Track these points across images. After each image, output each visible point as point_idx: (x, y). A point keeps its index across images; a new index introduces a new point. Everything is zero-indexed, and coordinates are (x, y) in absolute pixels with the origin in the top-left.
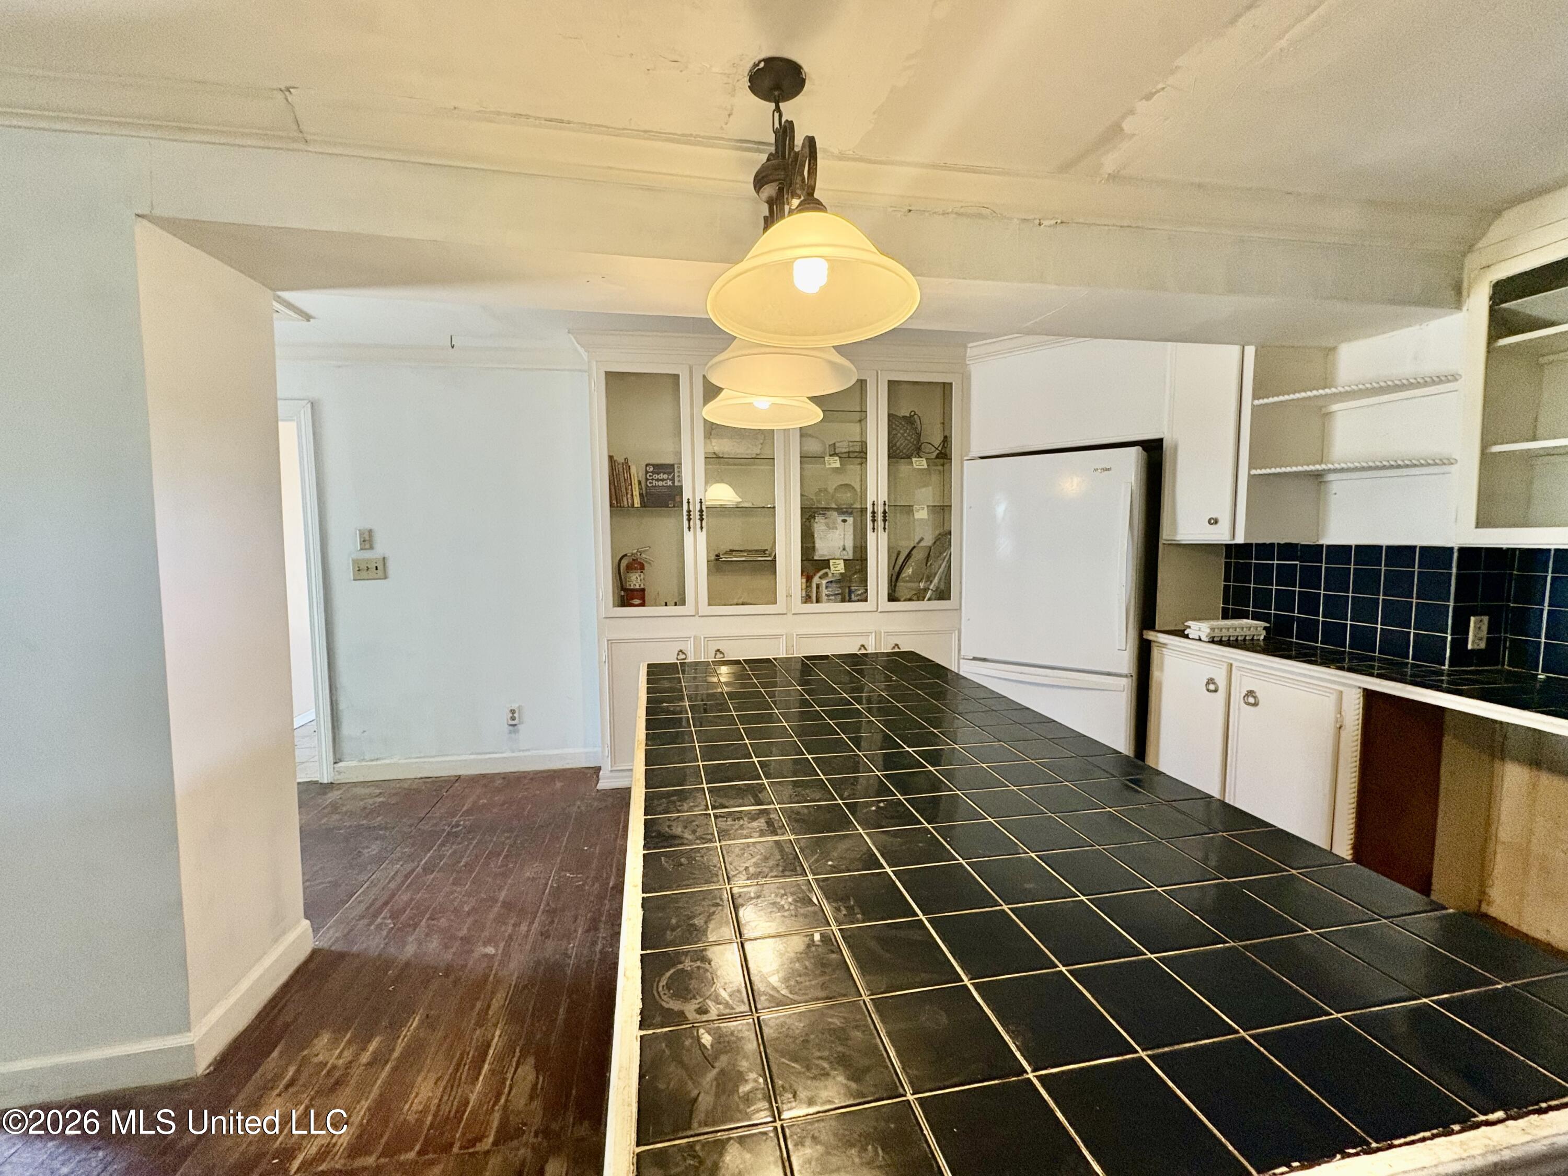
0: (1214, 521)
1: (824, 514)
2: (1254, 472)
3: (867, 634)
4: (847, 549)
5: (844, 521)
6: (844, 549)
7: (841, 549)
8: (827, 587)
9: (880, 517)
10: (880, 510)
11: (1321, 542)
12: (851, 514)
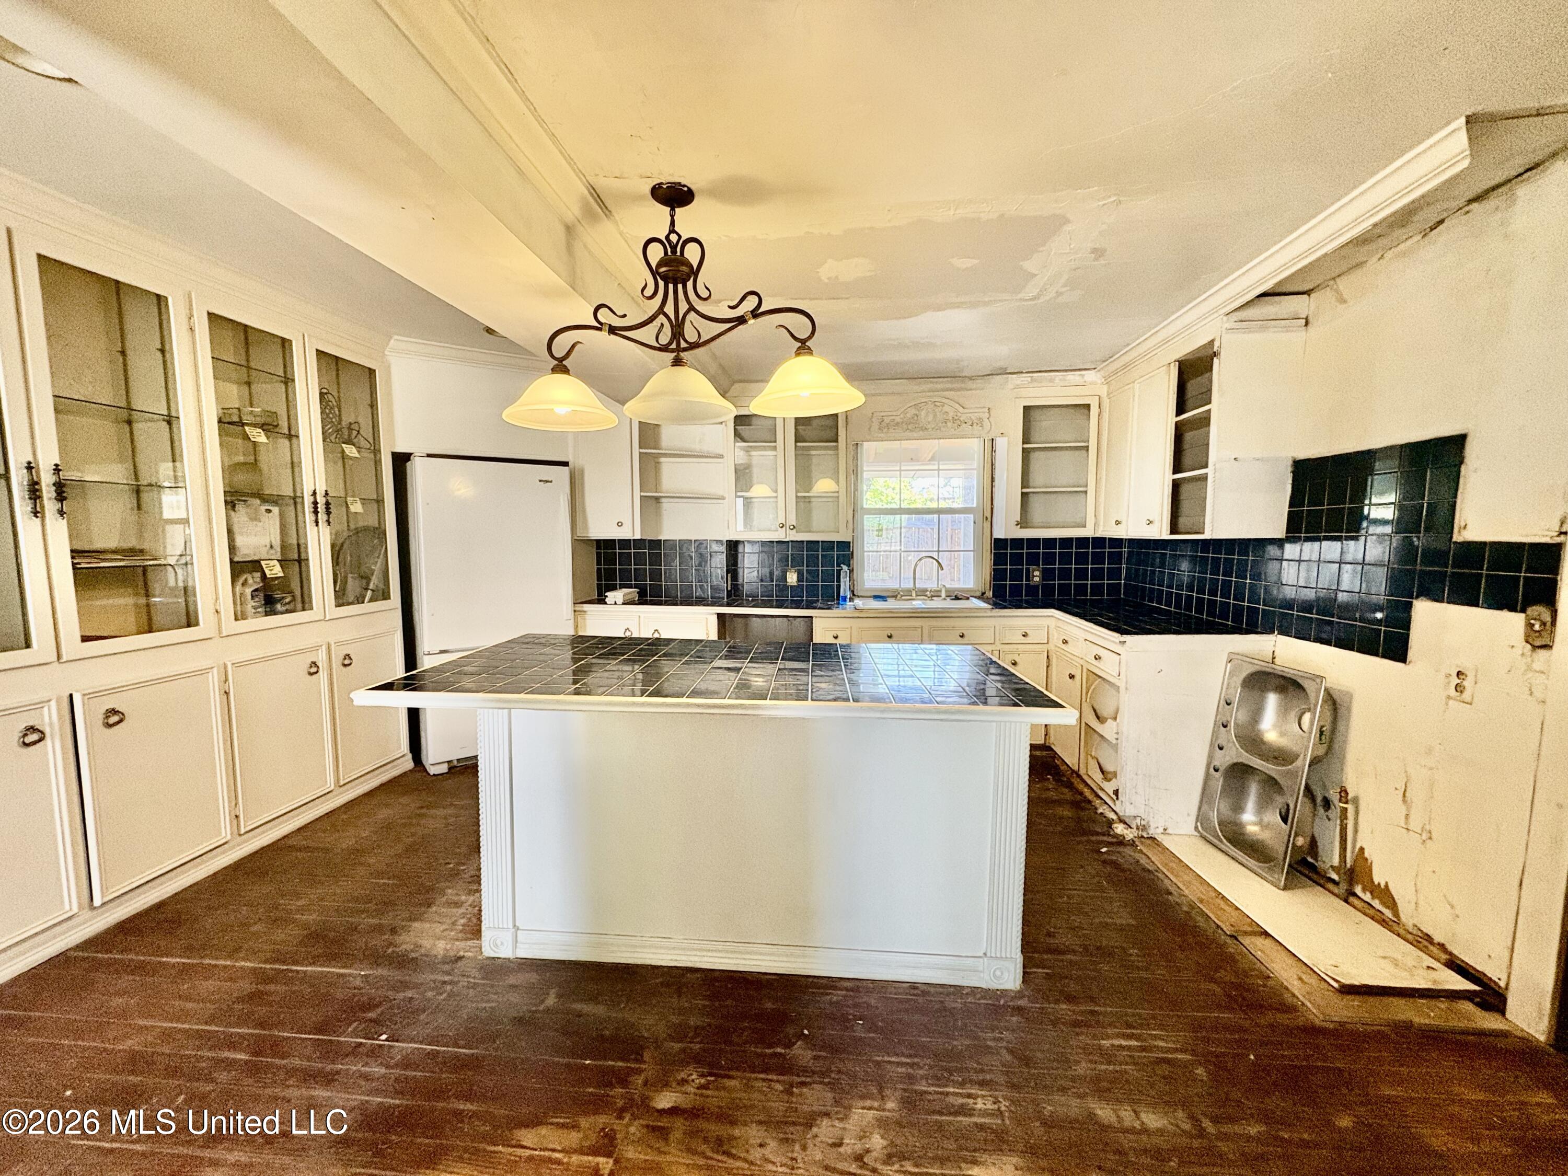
0: (620, 524)
1: (244, 501)
2: (643, 494)
3: (317, 648)
4: (275, 547)
5: (269, 511)
6: (271, 547)
7: (269, 546)
8: (253, 597)
9: (321, 508)
10: (321, 500)
11: (659, 538)
12: (275, 503)
